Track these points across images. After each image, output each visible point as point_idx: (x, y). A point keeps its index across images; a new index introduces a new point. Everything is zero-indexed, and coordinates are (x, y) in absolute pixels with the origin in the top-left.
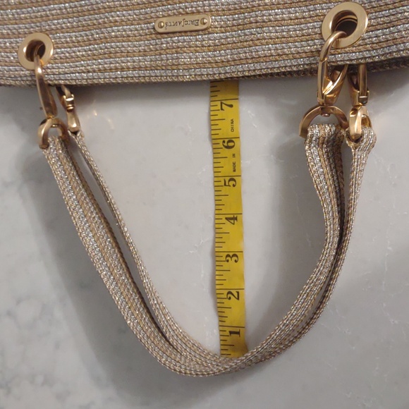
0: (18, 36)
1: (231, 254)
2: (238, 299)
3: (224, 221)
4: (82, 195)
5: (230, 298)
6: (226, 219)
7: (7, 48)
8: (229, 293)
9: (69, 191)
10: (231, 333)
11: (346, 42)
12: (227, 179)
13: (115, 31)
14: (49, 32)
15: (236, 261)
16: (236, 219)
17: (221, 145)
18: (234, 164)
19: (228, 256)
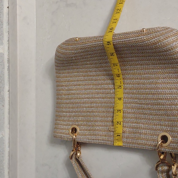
0: (69, 125)
1: (119, 110)
2: (120, 124)
3: (117, 99)
4: (83, 174)
5: (118, 124)
6: (118, 99)
7: (66, 129)
8: (118, 122)
9: (79, 173)
10: (117, 135)
11: (164, 145)
12: (119, 86)
13: (97, 128)
14: (78, 125)
15: (120, 112)
16: (121, 99)
17: (116, 76)
18: (121, 82)
19: (118, 110)
